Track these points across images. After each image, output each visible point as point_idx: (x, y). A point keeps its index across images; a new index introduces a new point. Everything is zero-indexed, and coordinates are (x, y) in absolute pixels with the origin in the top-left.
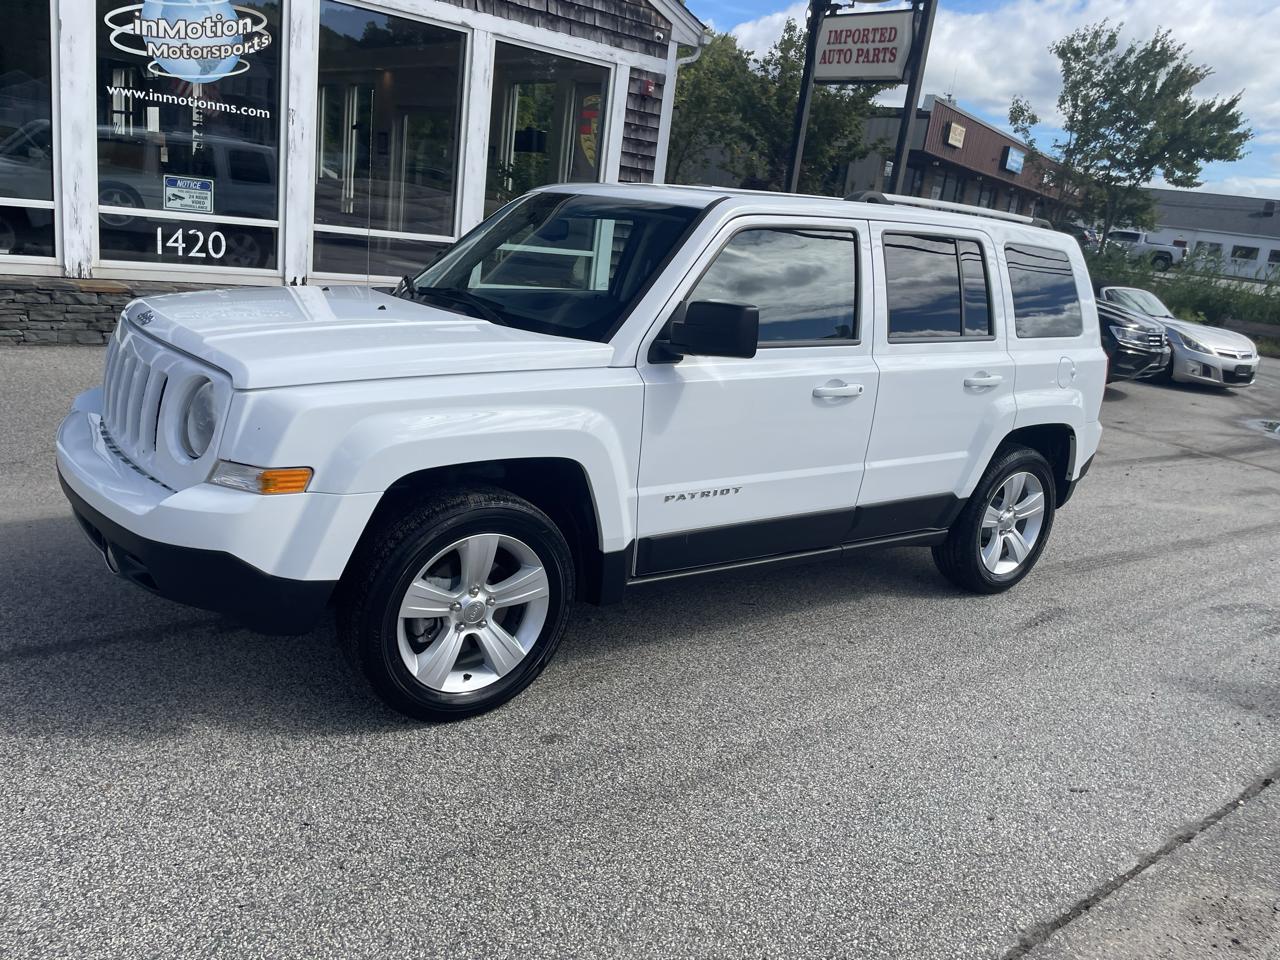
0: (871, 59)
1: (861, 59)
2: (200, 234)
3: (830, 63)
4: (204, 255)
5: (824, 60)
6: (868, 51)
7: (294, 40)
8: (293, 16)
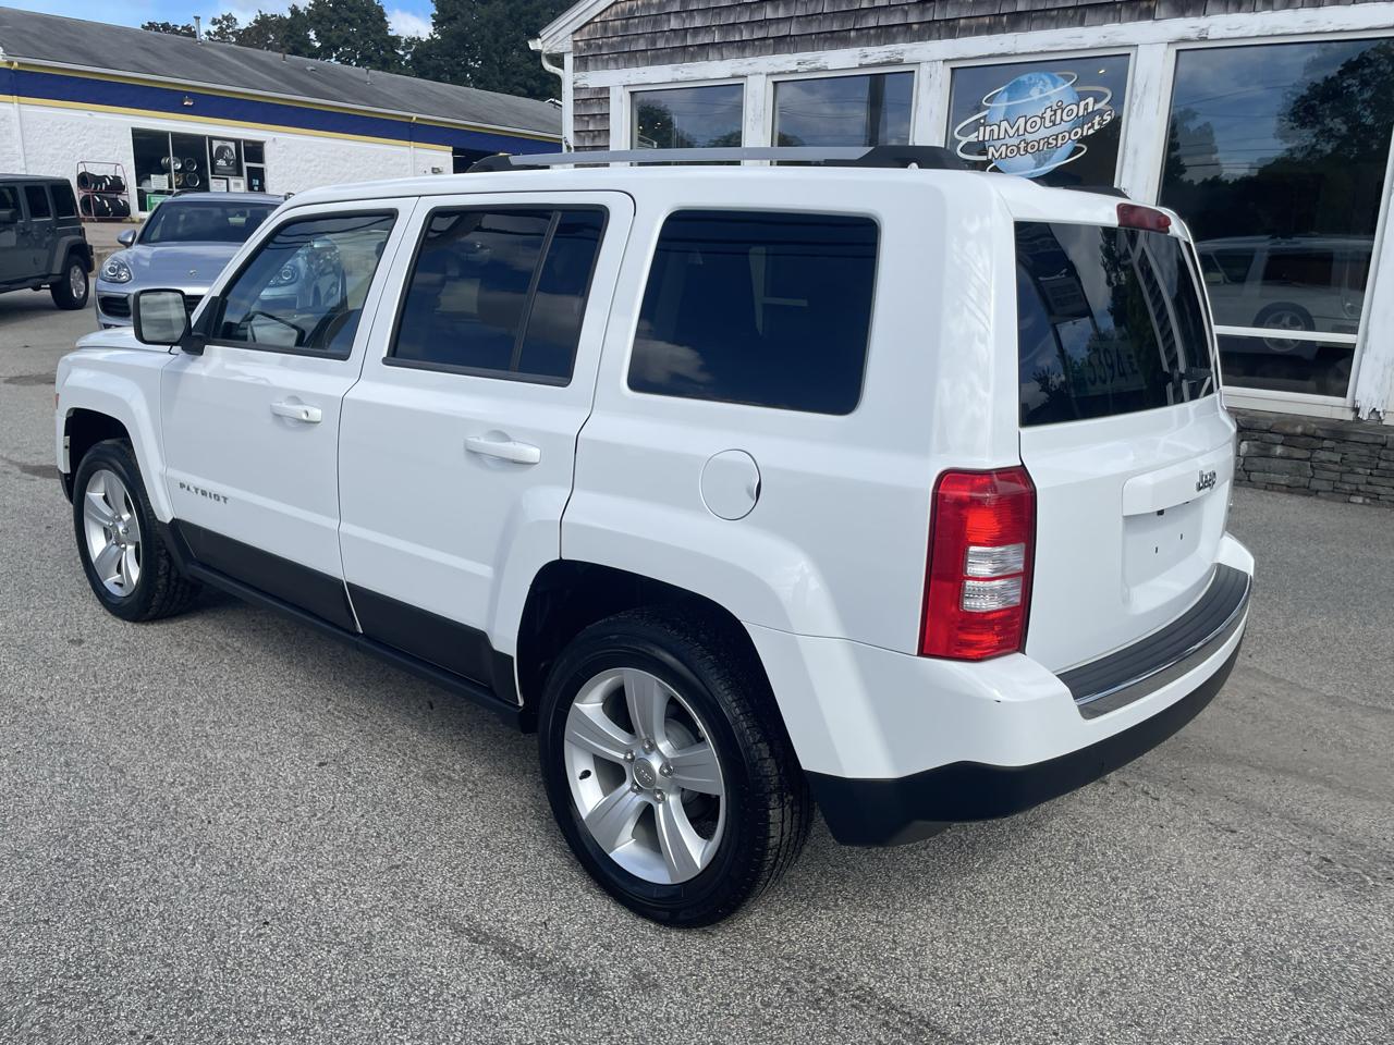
7: (1135, 108)
8: (1137, 81)
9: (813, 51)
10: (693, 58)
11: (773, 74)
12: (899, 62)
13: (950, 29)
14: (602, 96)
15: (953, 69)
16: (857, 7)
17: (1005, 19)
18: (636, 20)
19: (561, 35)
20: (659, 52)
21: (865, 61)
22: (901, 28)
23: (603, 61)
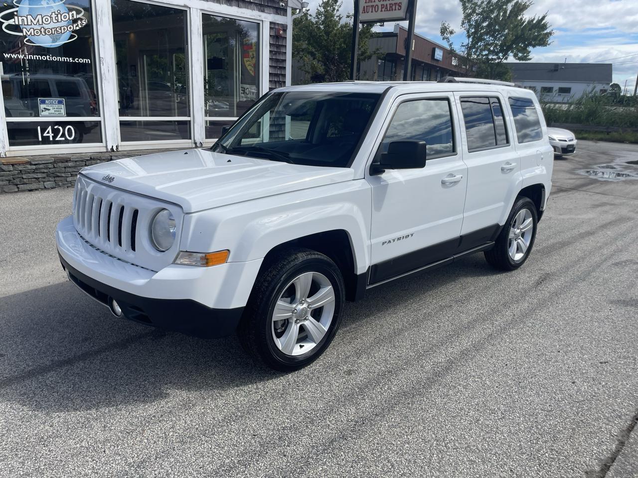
0: (388, 9)
1: (383, 9)
2: (60, 128)
3: (367, 12)
4: (63, 139)
5: (364, 11)
6: (387, 5)
7: (99, 20)
8: (97, 8)
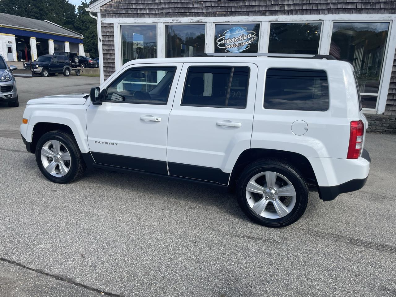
7: (262, 37)
8: (262, 30)
9: (177, 17)
10: (140, 17)
11: (165, 23)
12: (201, 22)
13: (215, 14)
14: (111, 25)
15: (215, 25)
16: (189, 7)
17: (229, 13)
18: (122, 5)
19: (96, 7)
20: (129, 14)
21: (192, 21)
22: (201, 13)
23: (110, 15)
